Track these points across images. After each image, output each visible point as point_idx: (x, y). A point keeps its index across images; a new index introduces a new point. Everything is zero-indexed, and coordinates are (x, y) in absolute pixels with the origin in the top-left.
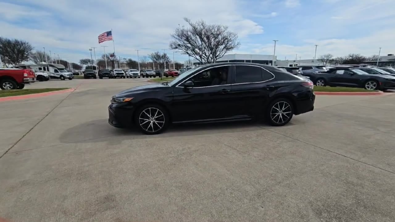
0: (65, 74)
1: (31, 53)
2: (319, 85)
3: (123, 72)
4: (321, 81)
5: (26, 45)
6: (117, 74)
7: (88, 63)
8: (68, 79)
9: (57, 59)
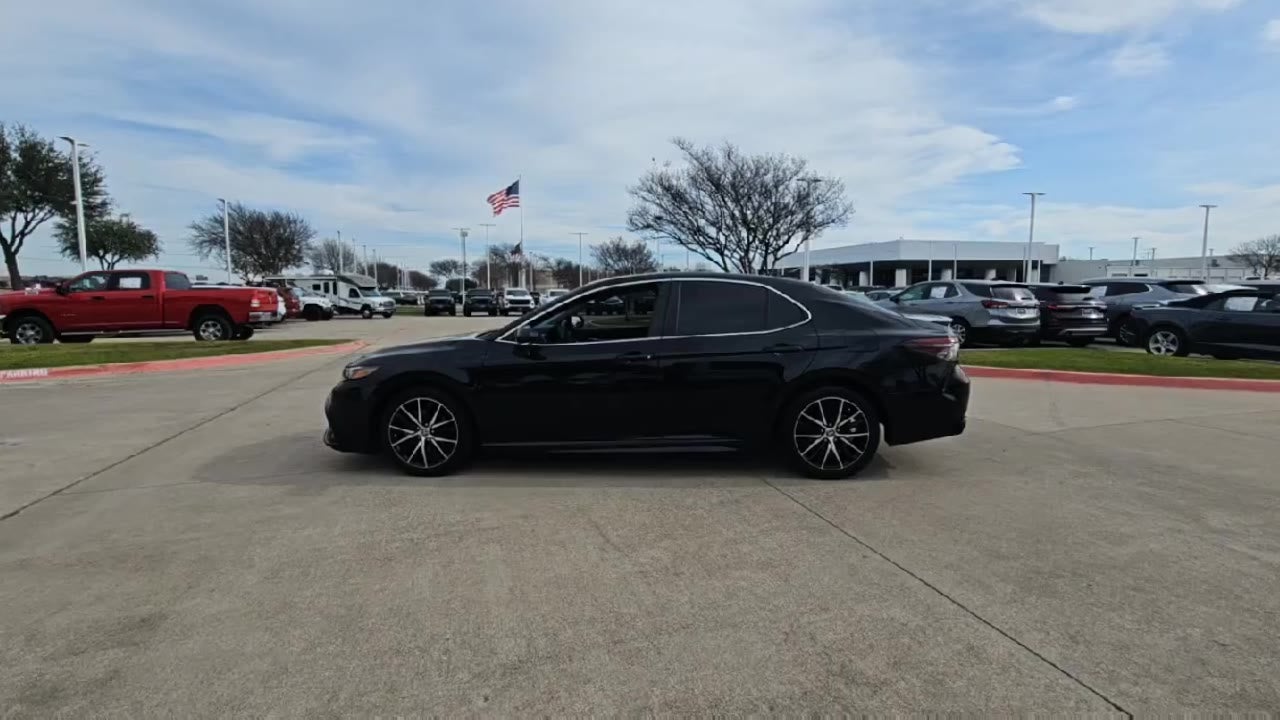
0: (374, 303)
1: (307, 245)
2: (1159, 350)
3: (529, 297)
4: (1165, 336)
5: (299, 225)
6: (511, 302)
7: (450, 271)
8: (381, 316)
9: (370, 260)
